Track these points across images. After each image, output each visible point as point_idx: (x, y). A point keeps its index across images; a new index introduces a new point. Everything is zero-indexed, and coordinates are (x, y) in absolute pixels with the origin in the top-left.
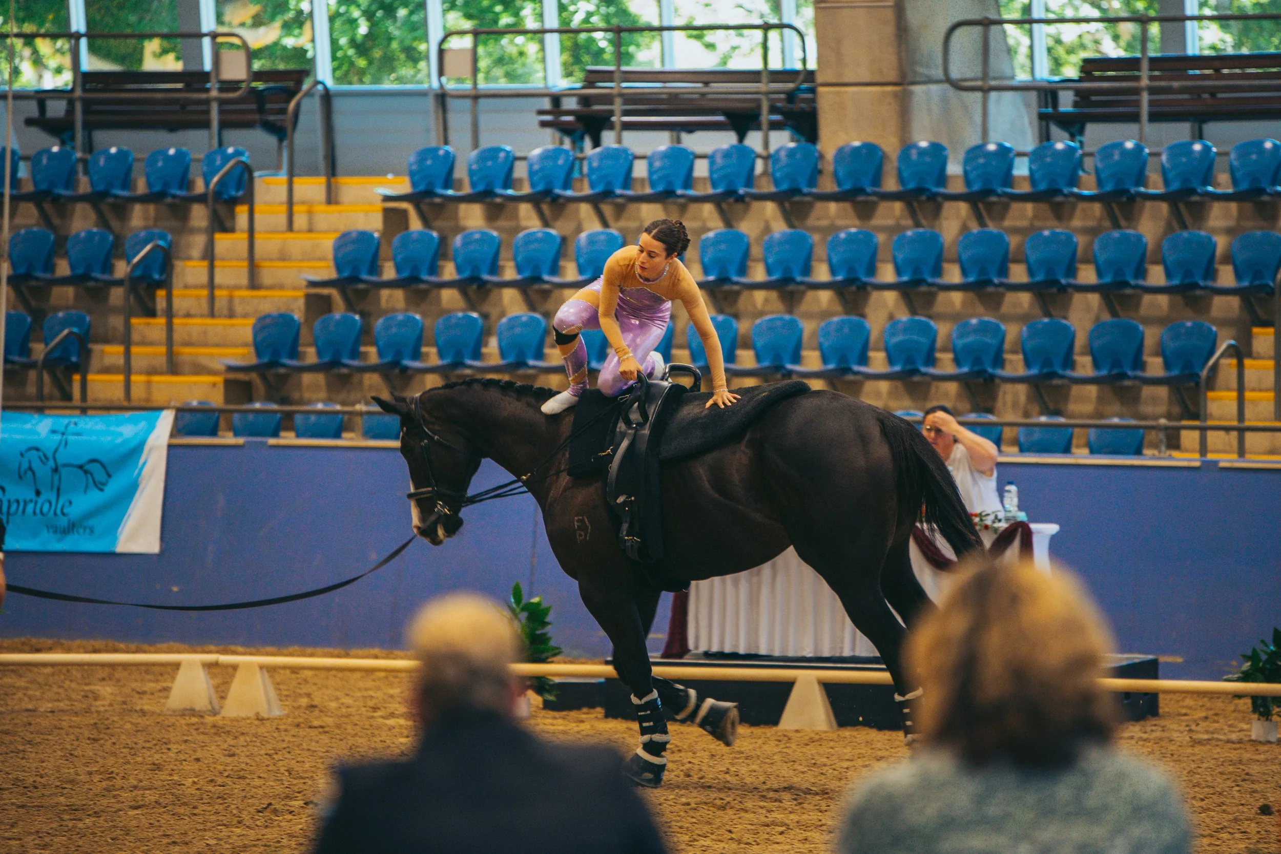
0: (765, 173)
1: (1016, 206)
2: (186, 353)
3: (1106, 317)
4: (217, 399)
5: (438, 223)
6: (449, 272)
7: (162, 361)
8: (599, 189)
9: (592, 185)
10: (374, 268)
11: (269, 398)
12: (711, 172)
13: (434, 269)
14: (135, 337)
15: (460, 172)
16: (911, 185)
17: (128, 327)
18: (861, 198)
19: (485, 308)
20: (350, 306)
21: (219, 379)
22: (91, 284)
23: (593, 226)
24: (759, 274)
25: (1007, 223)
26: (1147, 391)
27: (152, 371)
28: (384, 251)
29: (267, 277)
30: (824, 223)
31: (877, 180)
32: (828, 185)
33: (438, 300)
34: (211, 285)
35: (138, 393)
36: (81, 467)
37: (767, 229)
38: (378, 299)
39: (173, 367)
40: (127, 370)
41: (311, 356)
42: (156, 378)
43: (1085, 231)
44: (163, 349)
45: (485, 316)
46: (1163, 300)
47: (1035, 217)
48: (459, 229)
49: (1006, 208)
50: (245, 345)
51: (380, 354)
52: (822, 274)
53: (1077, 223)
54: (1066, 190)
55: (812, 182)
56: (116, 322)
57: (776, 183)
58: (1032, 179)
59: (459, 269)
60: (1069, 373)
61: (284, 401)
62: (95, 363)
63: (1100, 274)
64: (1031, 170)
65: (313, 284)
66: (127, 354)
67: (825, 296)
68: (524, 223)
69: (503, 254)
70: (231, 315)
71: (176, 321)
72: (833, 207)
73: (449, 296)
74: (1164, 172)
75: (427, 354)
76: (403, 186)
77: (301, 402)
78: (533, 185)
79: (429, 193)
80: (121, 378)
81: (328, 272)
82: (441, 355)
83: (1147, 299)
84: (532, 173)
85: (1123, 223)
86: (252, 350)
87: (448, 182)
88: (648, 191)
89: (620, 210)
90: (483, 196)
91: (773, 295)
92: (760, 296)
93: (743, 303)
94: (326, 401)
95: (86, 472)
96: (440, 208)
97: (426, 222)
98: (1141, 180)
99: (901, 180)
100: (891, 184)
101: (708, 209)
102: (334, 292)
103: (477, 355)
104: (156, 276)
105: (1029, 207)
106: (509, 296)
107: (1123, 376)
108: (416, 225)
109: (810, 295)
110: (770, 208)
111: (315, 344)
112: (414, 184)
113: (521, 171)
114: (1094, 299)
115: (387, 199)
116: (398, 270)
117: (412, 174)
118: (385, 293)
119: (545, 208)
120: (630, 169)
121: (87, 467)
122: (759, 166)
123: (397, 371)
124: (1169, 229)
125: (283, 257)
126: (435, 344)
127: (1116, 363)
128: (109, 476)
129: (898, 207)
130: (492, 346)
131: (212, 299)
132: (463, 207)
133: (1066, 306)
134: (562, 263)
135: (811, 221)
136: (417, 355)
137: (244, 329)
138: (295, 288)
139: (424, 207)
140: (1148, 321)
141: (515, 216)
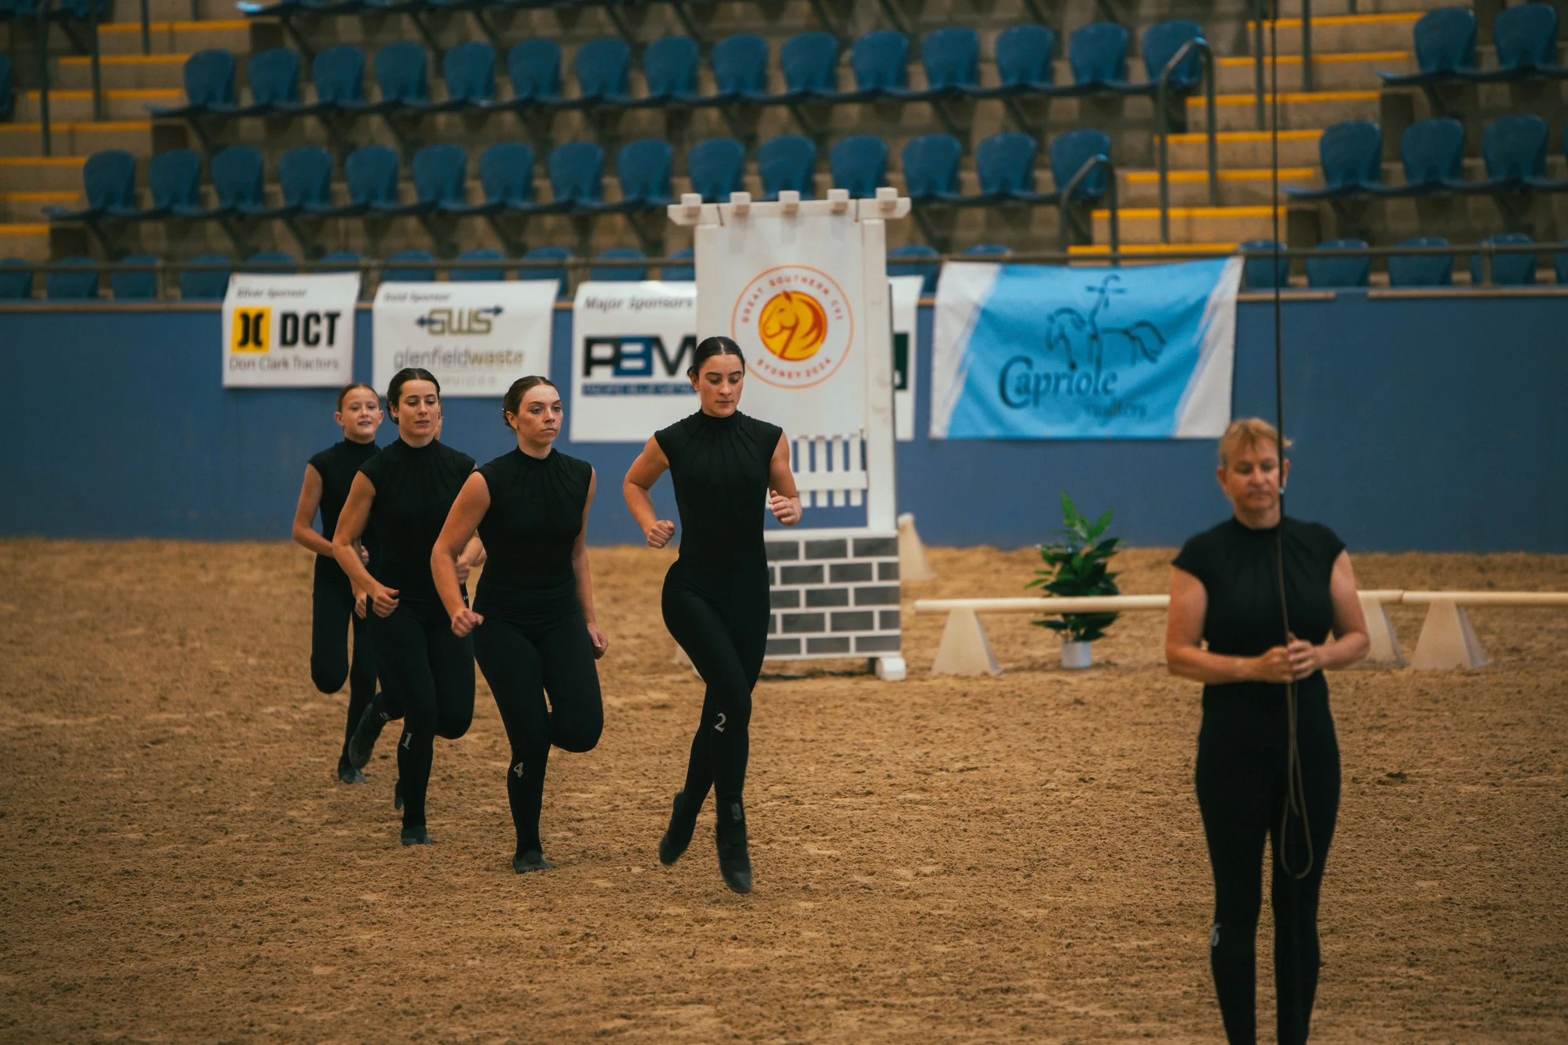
2: (1231, 178)
7: (1205, 190)
10: (1471, 58)
13: (1551, 55)
14: (1171, 158)
20: (1439, 107)
21: (1282, 212)
22: (1102, 94)
27: (1190, 203)
28: (1482, 34)
29: (1326, 73)
33: (1557, 95)
34: (1261, 89)
35: (1174, 231)
36: (1126, 332)
38: (1475, 98)
39: (1217, 196)
40: (1164, 202)
41: (1397, 176)
42: (1199, 213)
44: (1203, 175)
50: (1310, 164)
51: (1490, 170)
62: (1123, 194)
65: (1391, 82)
66: (1164, 183)
70: (1286, 126)
71: (1222, 136)
75: (1554, 166)
80: (1155, 213)
81: (1407, 66)
86: (1320, 170)
95: (1133, 338)
102: (1418, 93)
104: (1188, 80)
111: (1400, 159)
116: (1502, 58)
118: (1484, 89)
121: (1136, 332)
125: (1346, 48)
128: (1162, 341)
131: (1260, 106)
136: (1540, 168)
137: (1306, 148)
138: (1367, 87)
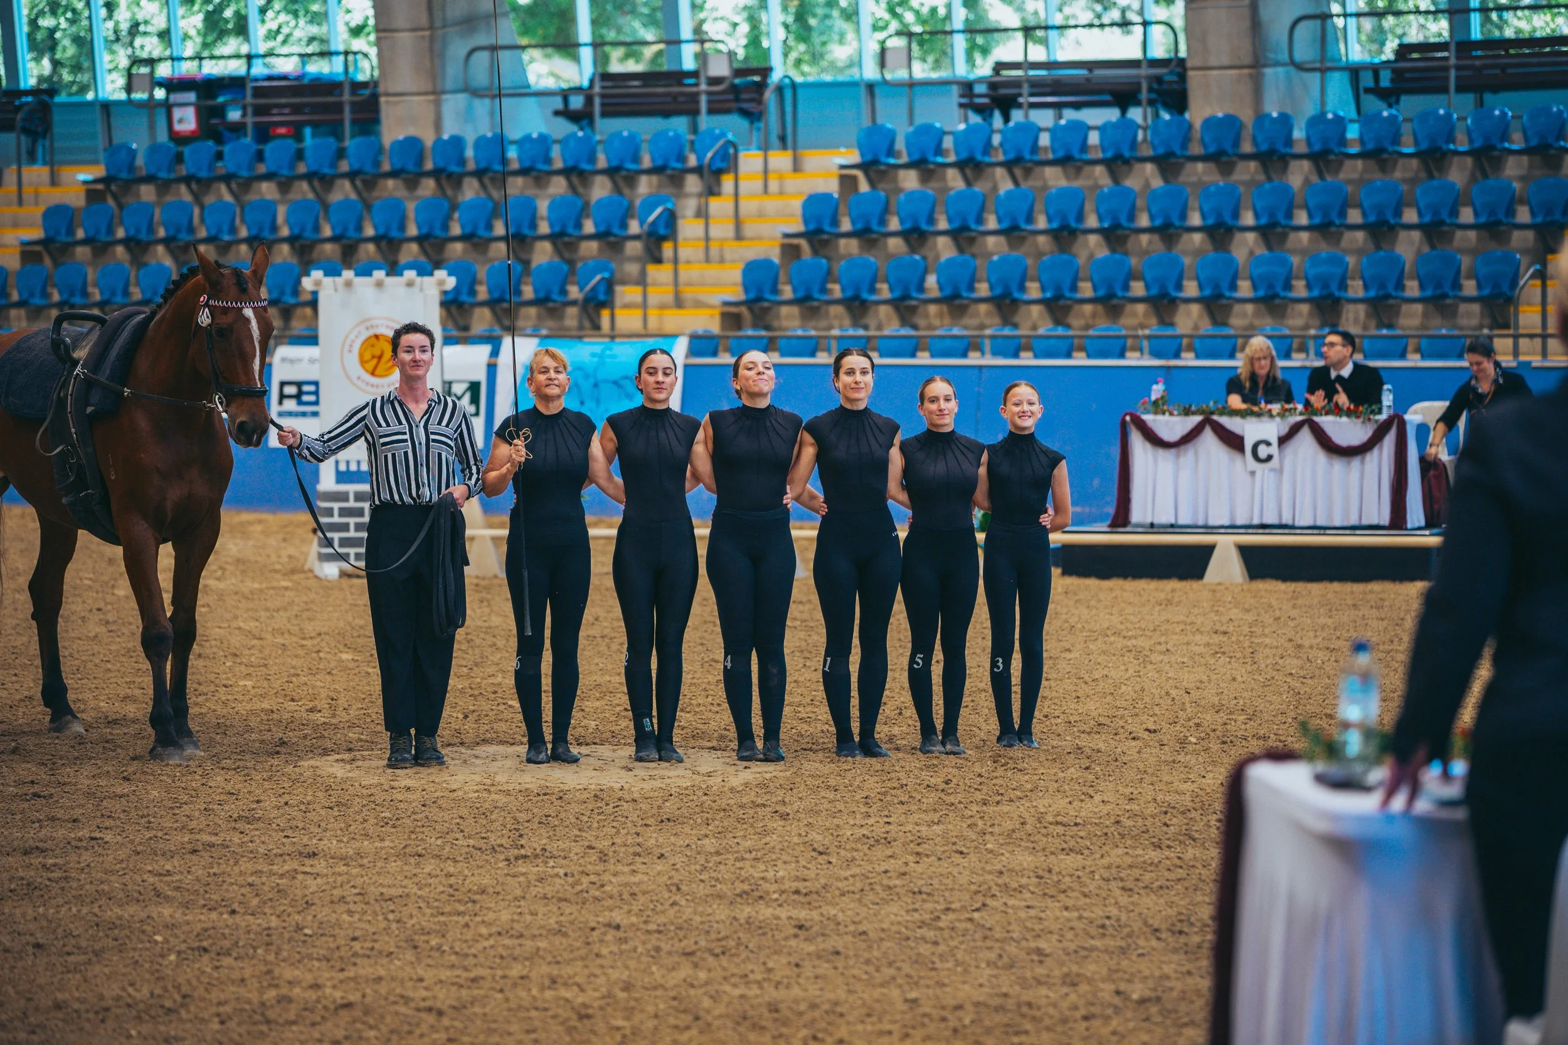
0: (1145, 140)
1: (1348, 163)
2: (688, 293)
3: (1426, 249)
4: (715, 327)
5: (881, 186)
6: (894, 224)
7: (669, 298)
8: (1012, 156)
9: (1005, 153)
10: (835, 222)
11: (755, 326)
12: (1102, 139)
13: (883, 222)
14: (649, 280)
15: (900, 145)
16: (1264, 147)
17: (643, 273)
18: (1224, 159)
19: (926, 251)
20: (816, 252)
21: (716, 313)
22: (612, 239)
23: (1006, 186)
24: (1144, 221)
25: (1342, 176)
26: (1463, 307)
27: (663, 307)
28: (842, 209)
29: (749, 230)
30: (1194, 179)
31: (1236, 143)
32: (1196, 149)
33: (886, 246)
34: (707, 239)
35: (653, 324)
37: (1147, 185)
38: (837, 247)
39: (679, 303)
40: (644, 305)
41: (787, 292)
42: (667, 312)
43: (1404, 181)
44: (671, 289)
45: (924, 258)
46: (1472, 235)
47: (1365, 171)
48: (900, 190)
49: (1340, 164)
50: (735, 284)
51: (843, 290)
52: (1195, 220)
53: (1398, 174)
54: (1390, 149)
55: (1184, 145)
56: (632, 269)
57: (1154, 148)
58: (1362, 141)
59: (902, 222)
60: (1400, 294)
61: (768, 328)
62: (618, 301)
63: (1420, 214)
64: (1361, 134)
65: (787, 236)
66: (644, 293)
67: (1197, 237)
68: (951, 184)
69: (938, 209)
70: (722, 261)
71: (682, 268)
72: (1200, 166)
73: (895, 244)
74: (1469, 132)
75: (880, 290)
76: (854, 157)
77: (780, 329)
78: (957, 153)
79: (875, 162)
80: (640, 312)
81: (798, 227)
82: (891, 289)
83: (1459, 234)
84: (956, 144)
85: (1436, 174)
86: (741, 289)
87: (891, 152)
88: (1051, 156)
89: (1028, 172)
90: (919, 164)
91: (1156, 237)
92: (1145, 238)
93: (1130, 244)
94: (803, 327)
95: (619, 387)
96: (883, 174)
97: (872, 184)
98: (1451, 138)
99: (1255, 142)
100: (1247, 147)
101: (1099, 170)
102: (803, 243)
103: (921, 288)
104: (662, 231)
105: (1359, 163)
106: (942, 242)
107: (1445, 296)
108: (864, 187)
109: (1186, 237)
110: (1149, 168)
111: (790, 282)
112: (862, 155)
113: (948, 142)
114: (1416, 235)
115: (843, 167)
116: (853, 222)
117: (861, 147)
118: (843, 242)
119: (968, 172)
120: (1036, 139)
121: (621, 383)
122: (1140, 135)
123: (857, 303)
124: (1473, 179)
125: (761, 215)
126: (886, 280)
127: (1439, 285)
129: (1253, 165)
130: (931, 281)
131: (707, 249)
132: (902, 173)
133: (1393, 241)
134: (985, 215)
135: (1182, 178)
136: (872, 290)
137: (735, 274)
138: (772, 239)
139: (872, 174)
140: (1462, 251)
141: (943, 179)
